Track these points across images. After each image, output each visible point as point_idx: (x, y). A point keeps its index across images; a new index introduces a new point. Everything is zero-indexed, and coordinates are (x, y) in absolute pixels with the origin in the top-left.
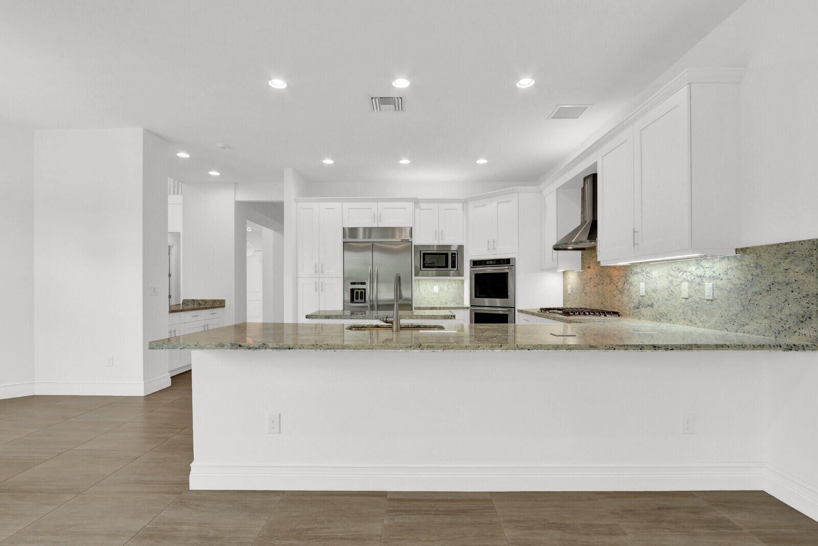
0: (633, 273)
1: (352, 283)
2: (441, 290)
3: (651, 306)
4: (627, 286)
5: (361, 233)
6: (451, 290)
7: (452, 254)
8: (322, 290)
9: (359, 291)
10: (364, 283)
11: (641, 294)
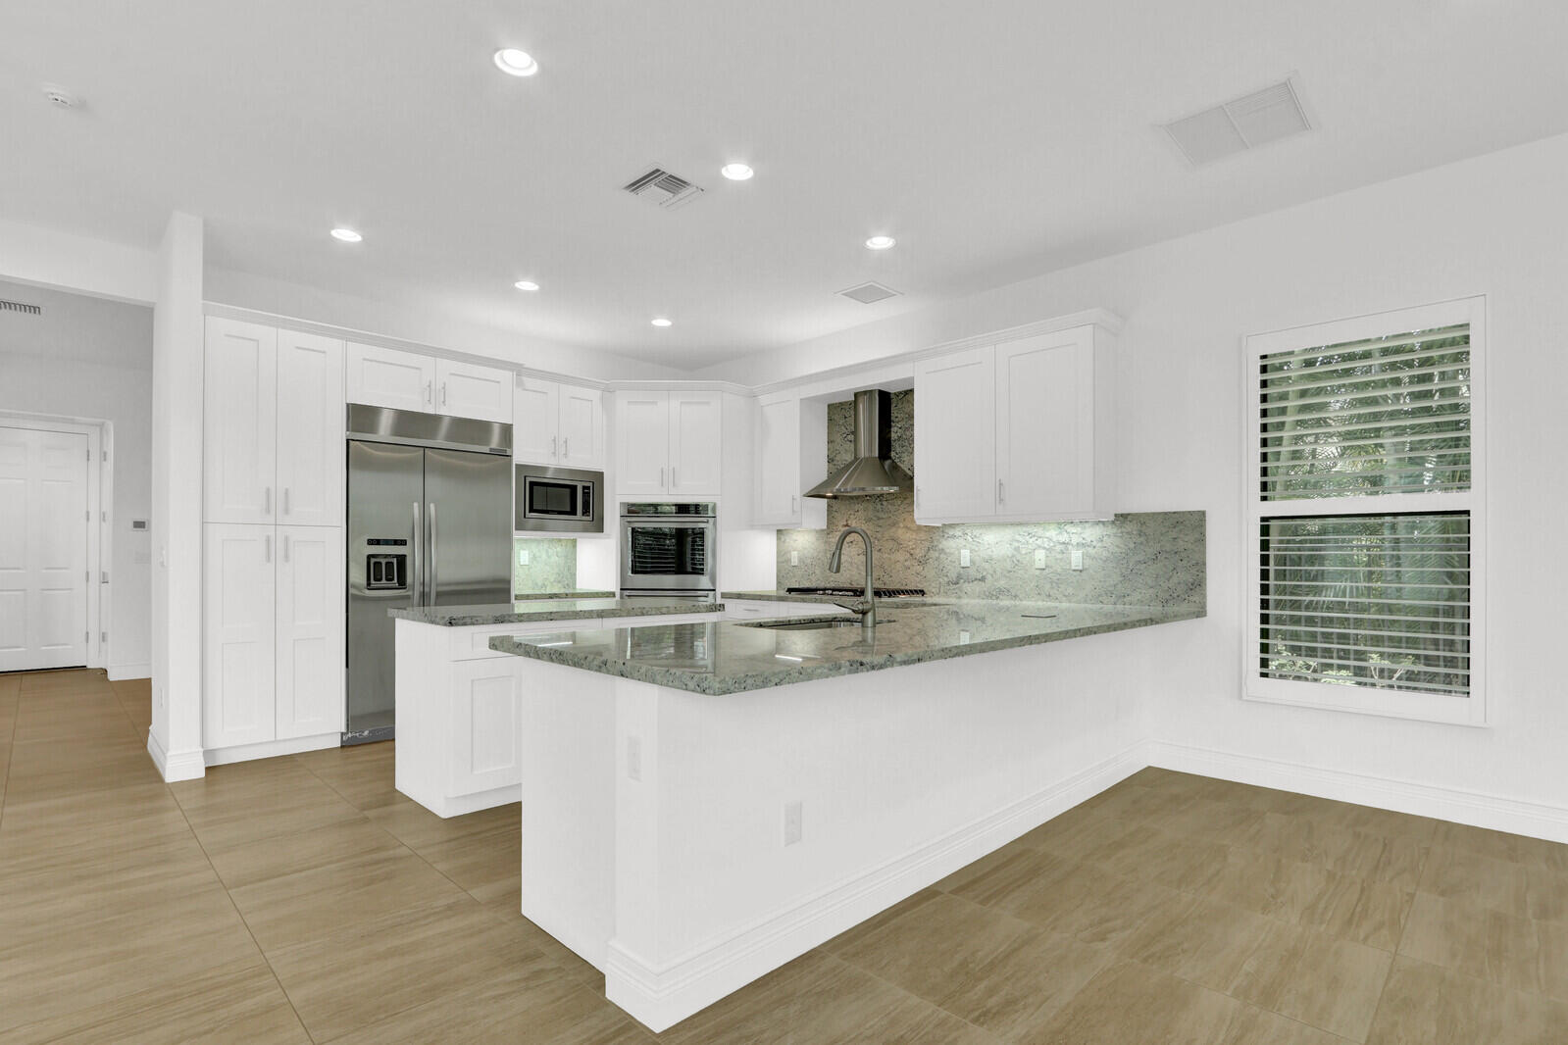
0: (946, 536)
1: (371, 542)
2: (534, 558)
3: (983, 579)
4: (933, 554)
5: (385, 423)
6: (554, 559)
7: (584, 488)
8: (287, 557)
9: (383, 561)
10: (403, 543)
11: (962, 565)
